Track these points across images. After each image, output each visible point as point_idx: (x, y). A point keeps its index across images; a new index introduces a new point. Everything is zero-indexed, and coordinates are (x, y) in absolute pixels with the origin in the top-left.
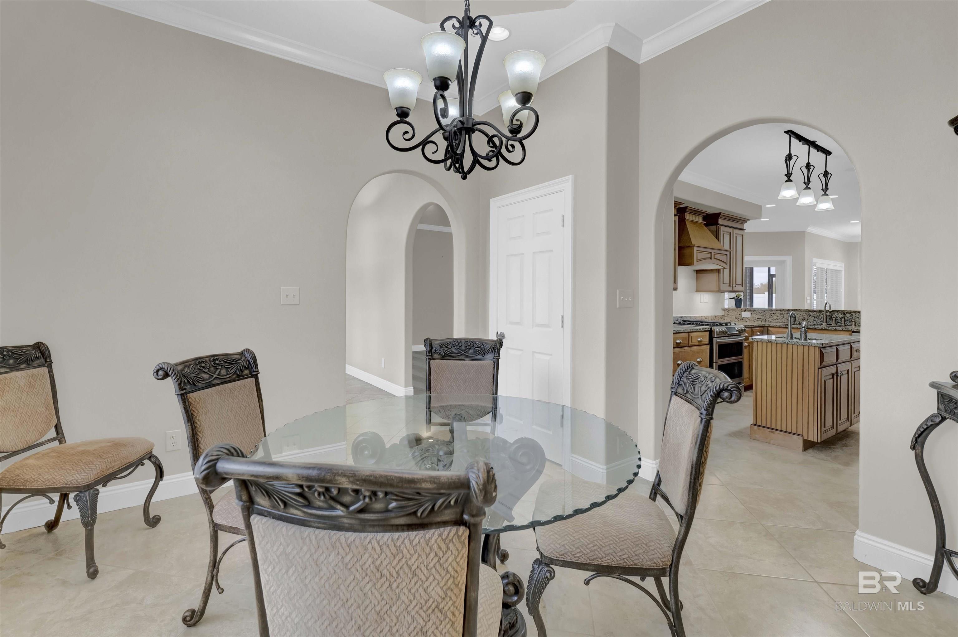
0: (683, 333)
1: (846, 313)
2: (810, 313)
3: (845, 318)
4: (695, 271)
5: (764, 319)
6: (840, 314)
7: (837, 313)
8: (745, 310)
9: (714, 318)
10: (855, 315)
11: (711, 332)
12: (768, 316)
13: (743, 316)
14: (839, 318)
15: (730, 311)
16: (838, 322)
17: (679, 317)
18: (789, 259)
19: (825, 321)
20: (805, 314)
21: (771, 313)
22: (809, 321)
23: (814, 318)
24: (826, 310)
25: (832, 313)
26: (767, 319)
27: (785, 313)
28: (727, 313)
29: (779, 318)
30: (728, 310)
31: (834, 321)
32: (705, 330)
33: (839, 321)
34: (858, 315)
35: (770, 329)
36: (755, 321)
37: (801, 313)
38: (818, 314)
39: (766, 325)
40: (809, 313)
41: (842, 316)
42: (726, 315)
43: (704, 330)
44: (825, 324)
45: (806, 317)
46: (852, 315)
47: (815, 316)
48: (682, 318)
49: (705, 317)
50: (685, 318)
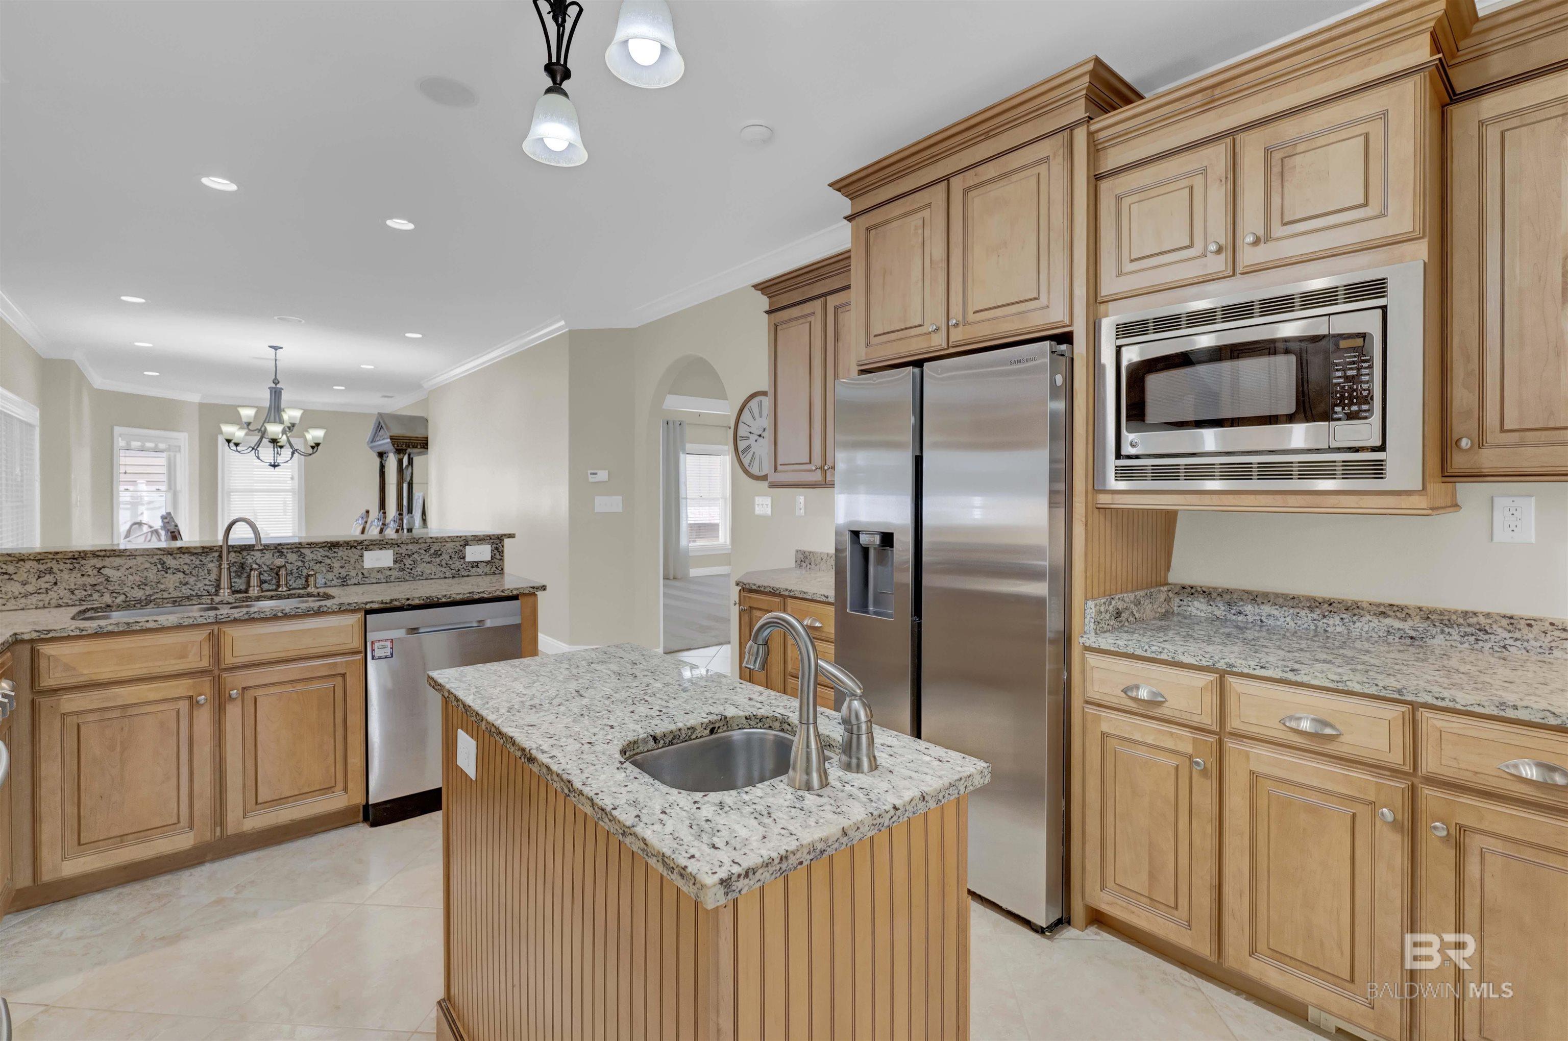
1: (285, 551)
2: (170, 561)
3: (286, 565)
10: (312, 556)
14: (265, 568)
16: (265, 582)
19: (225, 583)
20: (147, 565)
22: (162, 587)
23: (181, 575)
24: (229, 546)
25: (245, 553)
31: (254, 581)
33: (265, 577)
34: (319, 554)
37: (132, 563)
38: (198, 562)
40: (164, 558)
41: (277, 561)
44: (225, 593)
45: (152, 575)
46: (302, 555)
47: (186, 567)
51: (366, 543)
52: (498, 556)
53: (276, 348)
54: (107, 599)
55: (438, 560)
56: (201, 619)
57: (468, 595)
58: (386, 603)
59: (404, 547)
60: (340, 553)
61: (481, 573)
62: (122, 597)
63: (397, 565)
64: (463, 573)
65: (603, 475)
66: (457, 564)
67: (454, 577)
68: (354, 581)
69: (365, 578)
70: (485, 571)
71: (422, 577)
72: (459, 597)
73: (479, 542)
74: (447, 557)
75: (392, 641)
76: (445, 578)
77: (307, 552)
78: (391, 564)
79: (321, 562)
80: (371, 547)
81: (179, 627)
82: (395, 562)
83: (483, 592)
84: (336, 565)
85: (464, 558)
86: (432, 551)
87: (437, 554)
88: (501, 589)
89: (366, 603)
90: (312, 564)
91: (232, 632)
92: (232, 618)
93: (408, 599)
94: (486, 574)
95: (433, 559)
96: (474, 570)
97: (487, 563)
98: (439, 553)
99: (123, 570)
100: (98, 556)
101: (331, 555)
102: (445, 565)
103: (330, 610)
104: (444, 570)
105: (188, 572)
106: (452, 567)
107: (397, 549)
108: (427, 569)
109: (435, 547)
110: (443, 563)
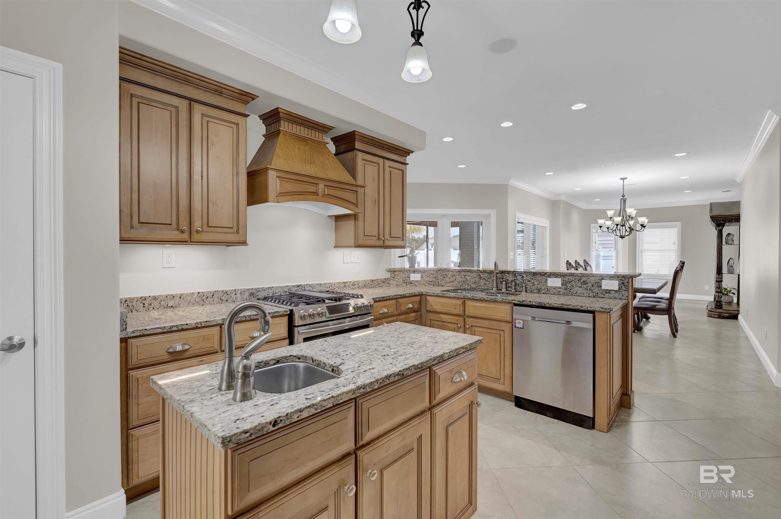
0: (197, 328)
1: (516, 274)
2: (482, 276)
3: (516, 281)
4: (334, 218)
5: (437, 283)
6: (511, 275)
7: (507, 275)
8: (414, 271)
9: (370, 283)
10: (526, 278)
11: (291, 316)
12: (441, 278)
13: (412, 279)
14: (509, 281)
15: (397, 273)
16: (509, 287)
17: (294, 286)
18: (493, 213)
19: (495, 285)
20: (476, 276)
21: (443, 274)
22: (480, 284)
23: (484, 281)
25: (503, 274)
26: (440, 282)
27: (457, 274)
28: (393, 275)
29: (451, 280)
30: (394, 271)
31: (504, 286)
33: (510, 285)
34: (529, 277)
35: (428, 298)
36: (426, 284)
37: (472, 275)
38: (489, 276)
39: (424, 293)
40: (480, 274)
41: (513, 279)
42: (391, 278)
44: (495, 289)
45: (477, 280)
46: (523, 277)
47: (486, 278)
48: (300, 287)
49: (352, 283)
50: (306, 286)
51: (548, 274)
52: (624, 288)
53: (623, 179)
54: (466, 287)
55: (585, 286)
56: (460, 296)
57: (561, 305)
58: (521, 302)
59: (567, 277)
60: (538, 278)
61: (612, 297)
62: (470, 287)
63: (563, 287)
64: (600, 296)
66: (597, 290)
67: (594, 297)
68: (543, 292)
69: (548, 291)
70: (615, 296)
71: (576, 294)
72: (555, 306)
73: (611, 279)
74: (591, 285)
75: (523, 321)
76: (589, 297)
77: (524, 276)
78: (560, 286)
79: (530, 281)
80: (551, 276)
81: (454, 298)
82: (562, 285)
83: (570, 305)
84: (536, 283)
85: (601, 287)
86: (582, 281)
87: (585, 283)
88: (580, 305)
89: (512, 300)
90: (526, 281)
91: (469, 303)
92: (468, 297)
93: (530, 302)
94: (615, 298)
95: (582, 285)
96: (607, 295)
97: (616, 291)
98: (586, 282)
99: (470, 277)
100: (464, 271)
101: (534, 278)
102: (589, 289)
104: (588, 292)
105: (486, 280)
106: (594, 291)
107: (563, 278)
108: (580, 291)
109: (584, 279)
110: (588, 288)
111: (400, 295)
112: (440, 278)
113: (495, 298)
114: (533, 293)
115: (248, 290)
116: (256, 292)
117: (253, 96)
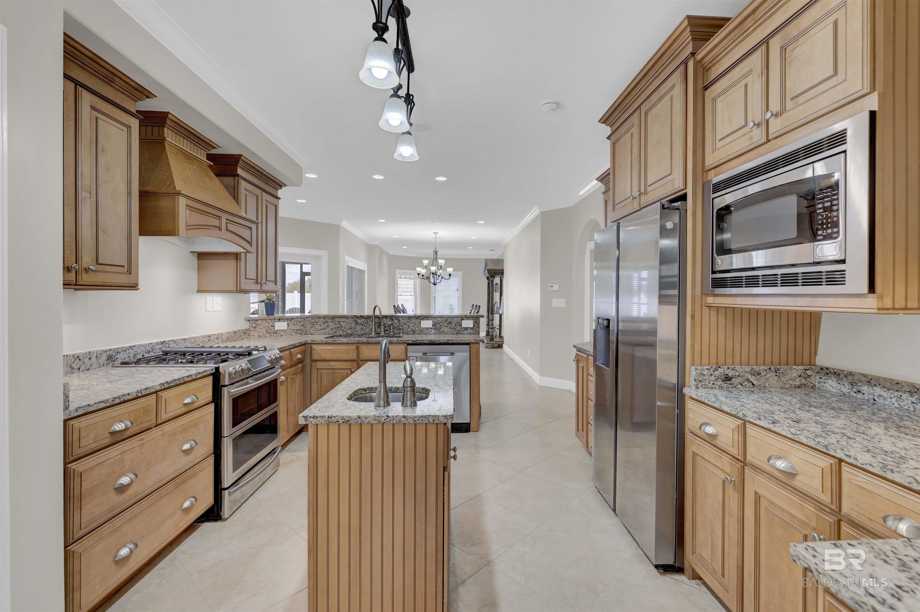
0: (138, 398)
2: (359, 321)
3: (394, 324)
4: (197, 256)
5: (304, 331)
6: (388, 320)
7: (385, 319)
8: (280, 319)
9: (233, 335)
10: (403, 321)
11: (216, 375)
12: (310, 326)
13: (276, 328)
14: (387, 325)
15: (258, 322)
16: (387, 330)
18: (324, 254)
19: (373, 330)
20: (352, 322)
21: (312, 321)
22: (356, 330)
23: (361, 326)
24: (375, 316)
25: (381, 319)
26: (308, 331)
27: (330, 320)
28: (254, 325)
29: (322, 327)
30: (255, 320)
31: (382, 330)
32: (205, 374)
33: (387, 328)
34: (405, 321)
35: (314, 347)
36: (293, 333)
37: (348, 320)
38: (366, 321)
39: (309, 342)
40: (357, 319)
41: (390, 323)
42: (251, 329)
43: (200, 376)
44: (373, 333)
45: (353, 325)
46: (399, 321)
47: (363, 323)
48: (164, 344)
49: (216, 335)
50: (170, 343)
51: (422, 317)
52: (476, 326)
53: (436, 233)
54: (341, 333)
55: (450, 326)
56: (354, 341)
57: (447, 341)
58: (414, 341)
59: (437, 319)
60: (413, 321)
61: (469, 333)
62: (345, 333)
63: (434, 327)
64: (461, 332)
65: (556, 287)
66: (459, 328)
67: (457, 334)
68: (417, 333)
69: (422, 331)
70: (471, 332)
71: (443, 333)
72: (443, 341)
73: (468, 319)
74: (454, 325)
75: (416, 358)
76: (453, 334)
77: (401, 319)
78: (431, 326)
79: (405, 324)
80: (424, 319)
81: (348, 343)
82: (433, 325)
83: (453, 340)
84: (411, 325)
85: (461, 326)
86: (448, 322)
87: (450, 323)
88: (461, 339)
89: (407, 341)
90: (403, 324)
91: (363, 348)
92: (363, 342)
93: (422, 341)
94: (471, 334)
95: (448, 325)
96: (466, 331)
97: (471, 328)
98: (451, 323)
99: (345, 323)
100: (338, 317)
101: (409, 321)
102: (453, 328)
103: (394, 342)
104: (453, 330)
105: (363, 325)
106: (456, 329)
107: (434, 320)
108: (446, 330)
109: (449, 320)
110: (453, 327)
111: (293, 345)
112: (308, 325)
113: (391, 340)
114: (409, 334)
115: (105, 351)
116: (114, 354)
117: (150, 94)
